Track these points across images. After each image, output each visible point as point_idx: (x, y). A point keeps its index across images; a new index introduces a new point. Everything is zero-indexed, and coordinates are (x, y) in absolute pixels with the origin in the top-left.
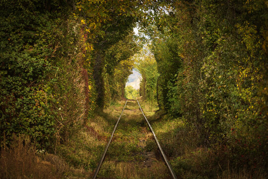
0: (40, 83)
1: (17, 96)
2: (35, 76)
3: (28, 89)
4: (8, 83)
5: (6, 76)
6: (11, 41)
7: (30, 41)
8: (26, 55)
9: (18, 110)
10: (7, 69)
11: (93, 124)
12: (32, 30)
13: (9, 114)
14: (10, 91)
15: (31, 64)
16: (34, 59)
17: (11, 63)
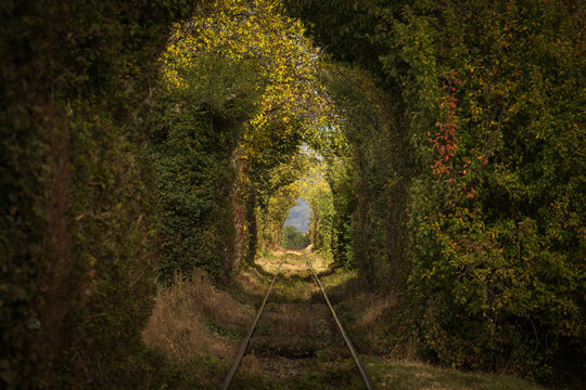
0: (207, 224)
1: (184, 237)
2: (202, 217)
3: (195, 230)
4: (175, 223)
5: (173, 216)
6: (178, 181)
7: (197, 182)
8: (194, 196)
9: (186, 250)
10: (174, 209)
11: (246, 274)
12: (199, 170)
13: (177, 253)
14: (177, 231)
15: (199, 205)
16: (201, 200)
17: (179, 204)
